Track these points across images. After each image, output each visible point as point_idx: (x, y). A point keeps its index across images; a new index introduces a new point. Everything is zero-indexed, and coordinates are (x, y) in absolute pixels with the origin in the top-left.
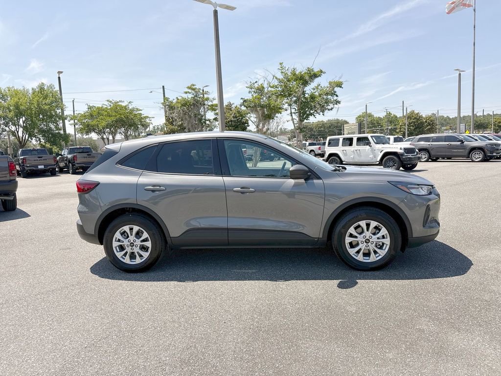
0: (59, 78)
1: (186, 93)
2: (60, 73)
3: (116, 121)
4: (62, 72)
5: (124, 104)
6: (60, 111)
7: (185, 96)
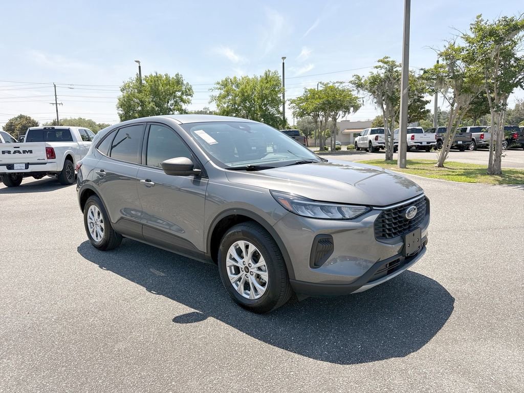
0: (283, 63)
1: (376, 67)
2: (284, 58)
3: (324, 104)
4: (285, 58)
5: (331, 85)
6: (281, 95)
7: (375, 72)
